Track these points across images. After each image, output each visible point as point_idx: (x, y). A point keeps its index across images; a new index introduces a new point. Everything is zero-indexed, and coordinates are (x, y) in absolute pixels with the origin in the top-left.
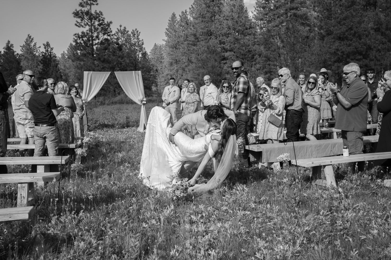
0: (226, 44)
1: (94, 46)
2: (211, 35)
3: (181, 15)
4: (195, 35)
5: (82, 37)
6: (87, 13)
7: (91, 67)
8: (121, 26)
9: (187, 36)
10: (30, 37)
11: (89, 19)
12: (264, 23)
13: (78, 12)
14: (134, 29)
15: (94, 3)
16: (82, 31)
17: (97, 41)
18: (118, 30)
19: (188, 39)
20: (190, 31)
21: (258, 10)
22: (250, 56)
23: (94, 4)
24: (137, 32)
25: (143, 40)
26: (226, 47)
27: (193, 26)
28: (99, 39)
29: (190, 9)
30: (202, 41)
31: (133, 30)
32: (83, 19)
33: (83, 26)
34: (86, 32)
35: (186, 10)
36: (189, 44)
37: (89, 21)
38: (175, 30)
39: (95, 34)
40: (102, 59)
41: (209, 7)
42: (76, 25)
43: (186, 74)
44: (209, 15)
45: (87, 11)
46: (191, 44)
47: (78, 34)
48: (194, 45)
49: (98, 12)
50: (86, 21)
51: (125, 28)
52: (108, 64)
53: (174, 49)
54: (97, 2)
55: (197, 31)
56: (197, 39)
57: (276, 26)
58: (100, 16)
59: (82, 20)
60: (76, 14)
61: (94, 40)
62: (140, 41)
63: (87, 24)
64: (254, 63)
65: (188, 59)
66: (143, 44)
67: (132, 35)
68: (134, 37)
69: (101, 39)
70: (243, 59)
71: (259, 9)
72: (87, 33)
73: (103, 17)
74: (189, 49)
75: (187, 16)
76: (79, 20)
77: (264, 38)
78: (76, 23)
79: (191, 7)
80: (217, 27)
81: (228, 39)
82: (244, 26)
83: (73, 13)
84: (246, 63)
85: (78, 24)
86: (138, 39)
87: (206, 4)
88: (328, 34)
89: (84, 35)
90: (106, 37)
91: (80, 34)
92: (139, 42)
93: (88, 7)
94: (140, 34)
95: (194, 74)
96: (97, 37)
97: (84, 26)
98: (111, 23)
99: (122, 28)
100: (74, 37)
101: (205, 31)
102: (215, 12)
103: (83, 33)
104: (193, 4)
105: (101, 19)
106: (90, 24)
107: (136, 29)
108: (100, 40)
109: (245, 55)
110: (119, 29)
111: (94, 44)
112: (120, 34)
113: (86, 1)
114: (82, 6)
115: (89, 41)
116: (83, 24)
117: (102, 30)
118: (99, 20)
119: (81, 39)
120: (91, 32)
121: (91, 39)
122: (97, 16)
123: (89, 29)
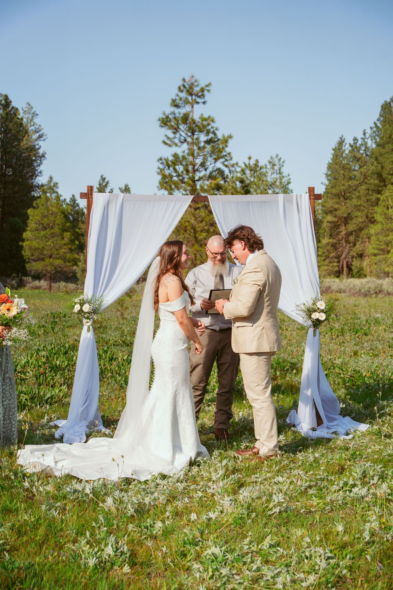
1: (197, 182)
3: (352, 143)
4: (380, 176)
5: (174, 164)
6: (185, 118)
7: (189, 222)
8: (250, 158)
9: (365, 175)
10: (104, 179)
11: (188, 131)
13: (168, 117)
14: (274, 156)
15: (199, 100)
16: (173, 153)
17: (202, 174)
18: (246, 165)
19: (366, 181)
20: (372, 168)
23: (198, 103)
24: (280, 160)
25: (289, 175)
27: (376, 159)
28: (206, 170)
29: (371, 128)
31: (272, 158)
32: (177, 131)
33: (176, 145)
34: (181, 154)
35: (365, 130)
36: (368, 190)
37: (189, 134)
38: (343, 167)
39: (199, 161)
42: (165, 143)
43: (362, 242)
45: (185, 115)
46: (373, 191)
47: (167, 160)
48: (379, 192)
49: (206, 116)
50: (183, 134)
51: (257, 161)
53: (342, 199)
54: (203, 98)
55: (382, 167)
56: (384, 180)
58: (209, 125)
59: (174, 133)
60: (165, 122)
61: (197, 170)
62: (283, 177)
63: (185, 140)
65: (367, 217)
66: (289, 183)
67: (269, 167)
68: (273, 169)
69: (210, 169)
72: (183, 157)
73: (215, 126)
74: (368, 197)
75: (366, 140)
76: (171, 135)
79: (373, 125)
83: (159, 120)
85: (168, 141)
86: (280, 173)
89: (177, 160)
90: (219, 165)
91: (171, 158)
92: (281, 179)
93: (188, 108)
94: (285, 164)
95: (378, 242)
96: (203, 165)
97: (179, 144)
98: (230, 137)
99: (252, 162)
100: (159, 164)
103: (175, 156)
104: (378, 120)
105: (212, 130)
106: (189, 140)
107: (277, 156)
108: (208, 171)
110: (247, 163)
111: (197, 178)
112: (248, 172)
113: (183, 95)
114: (177, 106)
115: (188, 171)
116: (176, 141)
117: (213, 152)
118: (208, 132)
119: (171, 168)
120: (193, 155)
121: (190, 168)
122: (205, 123)
123: (189, 149)
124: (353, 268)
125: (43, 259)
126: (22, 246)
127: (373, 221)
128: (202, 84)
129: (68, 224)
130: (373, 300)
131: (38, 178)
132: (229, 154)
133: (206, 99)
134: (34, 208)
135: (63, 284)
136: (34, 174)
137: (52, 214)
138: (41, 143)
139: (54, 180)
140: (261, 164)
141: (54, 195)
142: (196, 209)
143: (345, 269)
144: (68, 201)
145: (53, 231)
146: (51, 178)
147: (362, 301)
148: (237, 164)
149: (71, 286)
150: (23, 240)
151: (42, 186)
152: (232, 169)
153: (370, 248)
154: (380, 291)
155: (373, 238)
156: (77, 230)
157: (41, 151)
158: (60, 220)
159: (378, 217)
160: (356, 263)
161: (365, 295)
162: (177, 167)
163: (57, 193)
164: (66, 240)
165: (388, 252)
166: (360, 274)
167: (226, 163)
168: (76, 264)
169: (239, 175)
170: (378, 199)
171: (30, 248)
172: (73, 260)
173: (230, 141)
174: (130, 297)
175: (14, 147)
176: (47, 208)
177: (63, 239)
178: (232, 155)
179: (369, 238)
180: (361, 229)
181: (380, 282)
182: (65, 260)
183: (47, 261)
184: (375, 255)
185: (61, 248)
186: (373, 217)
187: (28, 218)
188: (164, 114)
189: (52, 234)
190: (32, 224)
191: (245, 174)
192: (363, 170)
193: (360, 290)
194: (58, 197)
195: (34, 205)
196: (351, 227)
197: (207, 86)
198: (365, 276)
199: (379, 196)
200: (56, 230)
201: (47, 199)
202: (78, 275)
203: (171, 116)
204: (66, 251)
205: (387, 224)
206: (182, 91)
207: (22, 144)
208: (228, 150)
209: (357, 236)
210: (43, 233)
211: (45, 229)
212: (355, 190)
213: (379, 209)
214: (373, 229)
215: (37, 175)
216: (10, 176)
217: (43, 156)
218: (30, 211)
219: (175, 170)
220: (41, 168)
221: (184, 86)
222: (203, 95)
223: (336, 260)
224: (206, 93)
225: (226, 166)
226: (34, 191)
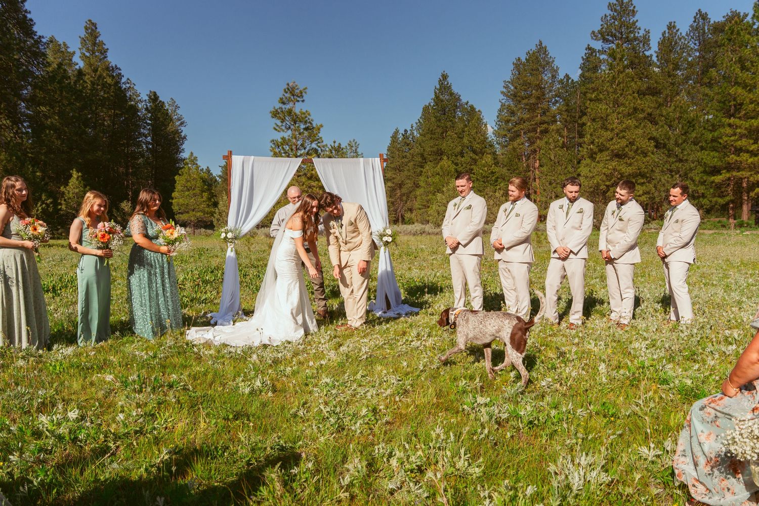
0: (460, 166)
2: (441, 154)
3: (403, 133)
4: (422, 155)
5: (282, 144)
6: (290, 112)
8: (335, 142)
9: (413, 155)
11: (292, 121)
12: (506, 141)
13: (277, 111)
14: (352, 140)
15: (298, 99)
16: (281, 136)
17: (303, 151)
19: (413, 159)
20: (417, 150)
21: (499, 125)
22: (493, 178)
23: (298, 101)
24: (356, 143)
26: (459, 169)
27: (420, 144)
28: (305, 149)
29: (416, 123)
30: (430, 161)
32: (284, 121)
33: (283, 131)
34: (287, 138)
35: (412, 125)
36: (415, 165)
37: (292, 123)
38: (398, 149)
39: (299, 143)
40: (309, 175)
41: (439, 120)
42: (275, 129)
43: (411, 201)
44: (439, 130)
45: (289, 109)
46: (418, 166)
47: (277, 142)
48: (422, 167)
49: (304, 111)
50: (288, 123)
51: (340, 144)
52: (317, 182)
53: (397, 171)
55: (424, 150)
56: (425, 159)
57: (523, 144)
58: (306, 117)
59: (282, 122)
60: (275, 114)
61: (299, 149)
62: (358, 155)
63: (290, 128)
64: (498, 187)
65: (414, 183)
67: (348, 148)
68: (351, 149)
70: (485, 183)
71: (501, 124)
72: (289, 139)
73: (311, 118)
74: (415, 170)
75: (413, 131)
76: (279, 122)
77: (509, 158)
78: (275, 126)
79: (418, 121)
80: (449, 145)
81: (463, 159)
82: (483, 144)
83: (271, 113)
84: (488, 188)
85: (277, 128)
86: (356, 152)
87: (436, 117)
88: (601, 151)
89: (284, 141)
90: (314, 146)
91: (280, 140)
93: (291, 105)
95: (422, 201)
96: (303, 145)
97: (285, 130)
98: (322, 126)
99: (336, 145)
100: (271, 144)
101: (435, 149)
102: (447, 127)
103: (283, 139)
104: (421, 118)
105: (308, 121)
106: (292, 127)
107: (354, 140)
108: (307, 150)
109: (488, 177)
110: (333, 145)
113: (288, 95)
114: (284, 103)
115: (292, 150)
116: (283, 128)
117: (310, 137)
118: (306, 122)
119: (280, 148)
120: (295, 138)
121: (294, 147)
122: (303, 116)
123: (293, 134)
124: (405, 218)
125: (188, 212)
126: (172, 203)
127: (417, 186)
128: (301, 89)
129: (206, 187)
130: (419, 238)
131: (181, 154)
132: (321, 138)
133: (304, 98)
134: (180, 175)
135: (203, 230)
136: (178, 150)
137: (194, 179)
138: (183, 128)
139: (195, 155)
140: (343, 146)
141: (194, 167)
142: (298, 176)
143: (400, 218)
144: (205, 170)
145: (194, 192)
146: (192, 153)
147: (412, 238)
148: (327, 145)
149: (209, 231)
150: (172, 199)
151: (184, 160)
152: (323, 149)
153: (417, 205)
154: (424, 232)
155: (418, 197)
156: (213, 191)
157: (183, 134)
158: (199, 183)
159: (422, 184)
160: (408, 215)
161: (414, 235)
162: (284, 147)
163: (197, 164)
164: (205, 199)
165: (428, 207)
166: (411, 222)
167: (319, 145)
168: (212, 215)
169: (328, 153)
170: (422, 172)
171: (178, 205)
172: (210, 213)
173: (322, 129)
174: (253, 237)
175: (162, 130)
176: (190, 175)
177: (202, 197)
178: (323, 139)
179: (416, 198)
180: (411, 192)
181: (424, 226)
182: (204, 212)
183: (191, 213)
184: (420, 209)
185: (201, 204)
186: (418, 184)
187: (175, 182)
188: (274, 108)
189: (194, 194)
190: (178, 187)
191: (332, 152)
192: (411, 151)
193: (410, 232)
194: (198, 167)
195: (180, 173)
196: (404, 190)
197: (304, 89)
198: (413, 223)
199: (422, 169)
200: (197, 191)
201: (189, 169)
202: (215, 223)
203: (279, 110)
204: (205, 206)
205: (427, 188)
206: (287, 93)
207: (168, 129)
208: (320, 135)
209: (408, 197)
210: (187, 193)
211: (188, 190)
212: (406, 165)
213: (422, 178)
214: (419, 192)
215: (181, 152)
216: (160, 152)
217: (185, 138)
218: (176, 177)
219: (283, 148)
220: (184, 146)
221: (288, 89)
222: (302, 97)
223: (394, 213)
224: (304, 94)
225: (319, 147)
226: (178, 163)
